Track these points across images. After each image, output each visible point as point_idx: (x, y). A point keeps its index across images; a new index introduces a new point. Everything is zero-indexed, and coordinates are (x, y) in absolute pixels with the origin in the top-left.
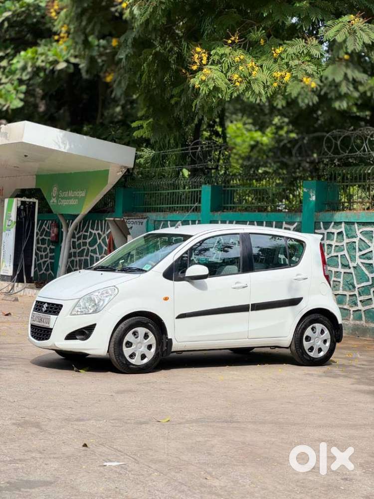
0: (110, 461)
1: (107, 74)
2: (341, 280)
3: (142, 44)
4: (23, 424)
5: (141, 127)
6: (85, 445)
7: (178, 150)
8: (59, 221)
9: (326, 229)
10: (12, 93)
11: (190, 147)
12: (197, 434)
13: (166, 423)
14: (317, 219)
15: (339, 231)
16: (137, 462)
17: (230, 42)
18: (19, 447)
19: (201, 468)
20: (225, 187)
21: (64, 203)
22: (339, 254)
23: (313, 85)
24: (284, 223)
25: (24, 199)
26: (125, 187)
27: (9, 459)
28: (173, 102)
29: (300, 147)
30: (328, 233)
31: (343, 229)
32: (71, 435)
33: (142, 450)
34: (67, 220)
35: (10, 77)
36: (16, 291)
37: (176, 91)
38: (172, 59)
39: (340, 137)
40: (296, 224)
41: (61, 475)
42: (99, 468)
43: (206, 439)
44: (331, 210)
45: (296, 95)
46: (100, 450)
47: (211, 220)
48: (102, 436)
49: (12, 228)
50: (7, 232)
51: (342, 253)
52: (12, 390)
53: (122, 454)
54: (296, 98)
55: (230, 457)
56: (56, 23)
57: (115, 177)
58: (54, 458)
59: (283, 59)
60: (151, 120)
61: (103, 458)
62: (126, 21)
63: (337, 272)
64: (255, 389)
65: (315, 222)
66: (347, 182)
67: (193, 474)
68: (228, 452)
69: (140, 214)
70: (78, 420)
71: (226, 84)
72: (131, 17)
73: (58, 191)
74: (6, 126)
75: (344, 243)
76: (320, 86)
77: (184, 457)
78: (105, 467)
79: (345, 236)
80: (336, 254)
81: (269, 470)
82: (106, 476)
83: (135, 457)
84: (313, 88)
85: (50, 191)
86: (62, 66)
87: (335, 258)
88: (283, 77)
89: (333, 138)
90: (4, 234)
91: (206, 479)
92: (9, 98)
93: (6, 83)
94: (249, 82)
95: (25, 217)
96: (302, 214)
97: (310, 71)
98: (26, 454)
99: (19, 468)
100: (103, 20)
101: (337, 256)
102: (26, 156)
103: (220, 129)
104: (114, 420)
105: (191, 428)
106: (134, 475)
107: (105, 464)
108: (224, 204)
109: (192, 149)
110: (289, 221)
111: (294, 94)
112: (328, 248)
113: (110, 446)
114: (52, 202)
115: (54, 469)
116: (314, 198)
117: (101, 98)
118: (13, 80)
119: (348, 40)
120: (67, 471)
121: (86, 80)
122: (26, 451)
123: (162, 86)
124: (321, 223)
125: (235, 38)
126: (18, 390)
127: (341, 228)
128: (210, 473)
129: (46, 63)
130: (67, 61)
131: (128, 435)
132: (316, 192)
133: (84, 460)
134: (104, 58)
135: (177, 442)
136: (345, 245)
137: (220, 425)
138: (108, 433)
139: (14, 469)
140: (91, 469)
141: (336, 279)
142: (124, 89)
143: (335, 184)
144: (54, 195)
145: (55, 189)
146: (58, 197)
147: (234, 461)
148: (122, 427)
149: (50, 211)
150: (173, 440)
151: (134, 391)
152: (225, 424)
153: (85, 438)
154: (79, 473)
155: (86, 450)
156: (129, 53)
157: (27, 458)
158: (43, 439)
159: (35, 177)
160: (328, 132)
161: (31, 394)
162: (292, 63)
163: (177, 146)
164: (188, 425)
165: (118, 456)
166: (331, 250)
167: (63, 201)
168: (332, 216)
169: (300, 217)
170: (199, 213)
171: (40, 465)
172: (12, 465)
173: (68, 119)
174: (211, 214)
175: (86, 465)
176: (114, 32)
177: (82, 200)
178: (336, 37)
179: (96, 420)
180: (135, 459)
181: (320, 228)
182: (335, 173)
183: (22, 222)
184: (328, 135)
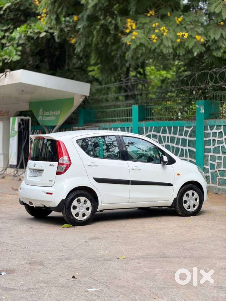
0: (91, 288)
1: (71, 39)
2: (222, 161)
3: (93, 19)
4: (32, 263)
5: (94, 70)
6: (74, 277)
7: (117, 84)
8: (44, 130)
9: (211, 130)
10: (14, 52)
11: (124, 82)
12: (144, 266)
13: (123, 259)
14: (205, 124)
15: (220, 131)
16: (108, 288)
17: (149, 15)
18: (31, 279)
19: (150, 291)
20: (146, 106)
21: (47, 119)
22: (220, 145)
23: (202, 40)
24: (185, 127)
25: (22, 117)
26: (84, 108)
27: (26, 288)
28: (113, 54)
29: (193, 80)
30: (213, 132)
31: (222, 130)
32: (64, 270)
33: (111, 279)
34: (48, 129)
35: (12, 42)
36: (19, 174)
37: (114, 47)
38: (112, 27)
39: (218, 72)
40: (192, 128)
41: (61, 299)
42: (84, 293)
43: (150, 270)
44: (214, 118)
45: (191, 47)
46: (84, 280)
47: (139, 126)
48: (84, 270)
49: (16, 135)
50: (12, 138)
51: (222, 145)
52: (23, 240)
53: (98, 282)
54: (192, 49)
55: (168, 282)
56: (39, 8)
57: (78, 102)
58: (55, 287)
59: (182, 24)
60: (100, 65)
61: (86, 285)
62: (83, 5)
63: (220, 156)
64: (176, 234)
65: (204, 126)
66: (223, 101)
67: (146, 295)
68: (166, 279)
69: (94, 124)
70: (67, 259)
71: (147, 41)
72: (86, 2)
73: (43, 111)
74: (10, 73)
75: (223, 139)
76: (206, 41)
77: (138, 283)
78: (88, 292)
79: (223, 135)
80: (218, 145)
81: (194, 291)
82: (89, 299)
83: (107, 285)
84: (202, 42)
85: (38, 112)
86: (43, 34)
87: (217, 148)
88: (183, 36)
89: (214, 73)
90: (11, 139)
91: (154, 298)
92: (11, 54)
93: (9, 46)
94: (162, 40)
95: (24, 129)
96: (196, 121)
97: (199, 31)
98: (36, 284)
99: (33, 295)
100: (68, 5)
101: (219, 147)
102: (23, 91)
103: (141, 71)
104: (89, 258)
105: (140, 262)
106: (108, 297)
107: (88, 290)
108: (147, 116)
109: (126, 83)
110: (187, 126)
111: (190, 47)
112: (213, 142)
113: (89, 277)
114: (39, 118)
115: (55, 294)
116: (203, 111)
117: (67, 53)
118: (13, 44)
119: (223, 11)
120: (65, 295)
121: (58, 42)
122: (36, 283)
123: (106, 45)
124: (208, 126)
125: (152, 12)
126: (27, 240)
127: (221, 129)
128: (156, 295)
129: (34, 34)
130: (46, 32)
131: (100, 269)
132: (204, 107)
133: (74, 287)
134: (69, 28)
135: (132, 273)
136: (224, 140)
137: (158, 260)
138: (87, 268)
139: (30, 295)
140: (80, 293)
141: (219, 161)
142: (82, 47)
143: (216, 102)
144: (41, 114)
145: (41, 110)
146: (43, 115)
147: (170, 285)
148: (95, 263)
149: (38, 124)
150: (129, 271)
151: (100, 238)
152: (161, 259)
153: (73, 272)
154: (72, 297)
155: (75, 280)
156: (85, 25)
157: (38, 287)
158: (46, 273)
159: (28, 103)
160: (210, 70)
161: (35, 242)
162: (188, 27)
163: (116, 82)
164: (137, 260)
165: (95, 284)
166: (215, 143)
167: (46, 118)
168: (215, 122)
169: (195, 123)
170: (131, 123)
171: (47, 292)
172: (28, 292)
173: (48, 67)
174: (139, 123)
175: (76, 291)
176: (75, 12)
177: (58, 117)
178: (215, 10)
179: (79, 259)
180: (107, 286)
181: (208, 130)
182: (216, 95)
183: (22, 131)
184: (211, 72)
